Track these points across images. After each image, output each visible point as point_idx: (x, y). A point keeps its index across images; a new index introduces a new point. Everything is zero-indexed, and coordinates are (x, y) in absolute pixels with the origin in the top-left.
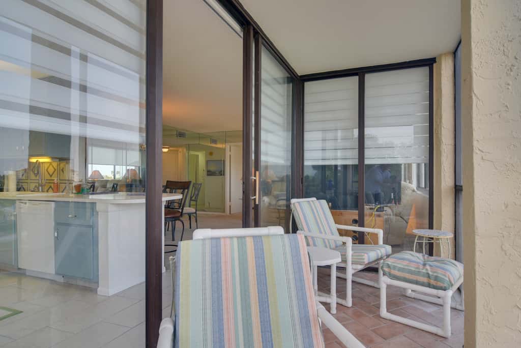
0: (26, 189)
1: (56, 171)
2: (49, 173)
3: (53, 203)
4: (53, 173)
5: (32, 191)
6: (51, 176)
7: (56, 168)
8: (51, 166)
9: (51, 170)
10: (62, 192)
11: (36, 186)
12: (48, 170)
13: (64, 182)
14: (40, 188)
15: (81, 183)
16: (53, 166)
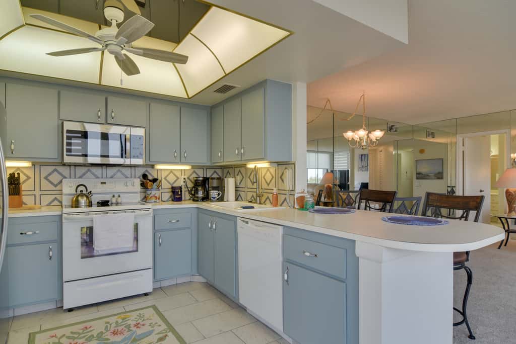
0: (243, 198)
1: (274, 179)
2: (265, 180)
3: (280, 227)
4: (271, 181)
5: (249, 202)
6: (268, 185)
7: (274, 175)
8: (268, 172)
9: (268, 177)
10: (281, 205)
11: (253, 196)
12: (265, 177)
13: (283, 192)
14: (258, 198)
15: (302, 195)
16: (270, 173)
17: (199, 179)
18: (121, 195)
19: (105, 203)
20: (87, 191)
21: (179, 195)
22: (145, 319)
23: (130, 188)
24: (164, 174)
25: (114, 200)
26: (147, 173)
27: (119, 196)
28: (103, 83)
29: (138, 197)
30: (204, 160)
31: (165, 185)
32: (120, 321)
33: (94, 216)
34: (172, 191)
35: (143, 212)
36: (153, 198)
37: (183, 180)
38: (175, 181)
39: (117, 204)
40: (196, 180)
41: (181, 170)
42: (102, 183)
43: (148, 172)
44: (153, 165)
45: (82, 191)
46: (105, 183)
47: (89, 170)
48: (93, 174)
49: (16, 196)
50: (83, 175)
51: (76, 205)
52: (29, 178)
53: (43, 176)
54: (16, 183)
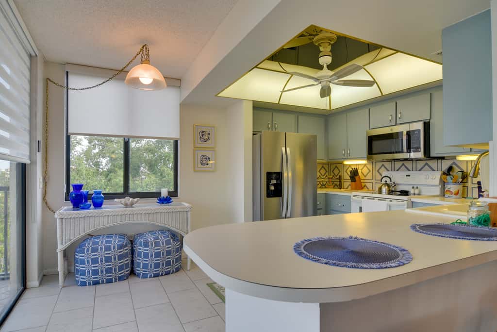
18: (419, 187)
19: (405, 193)
20: (391, 181)
23: (430, 182)
25: (412, 191)
27: (417, 188)
28: (384, 94)
29: (437, 191)
34: (478, 187)
42: (407, 176)
44: (456, 157)
45: (386, 181)
46: (409, 176)
47: (403, 165)
48: (406, 167)
49: (354, 183)
50: (400, 168)
51: (380, 192)
52: (370, 171)
53: (376, 170)
54: (354, 174)
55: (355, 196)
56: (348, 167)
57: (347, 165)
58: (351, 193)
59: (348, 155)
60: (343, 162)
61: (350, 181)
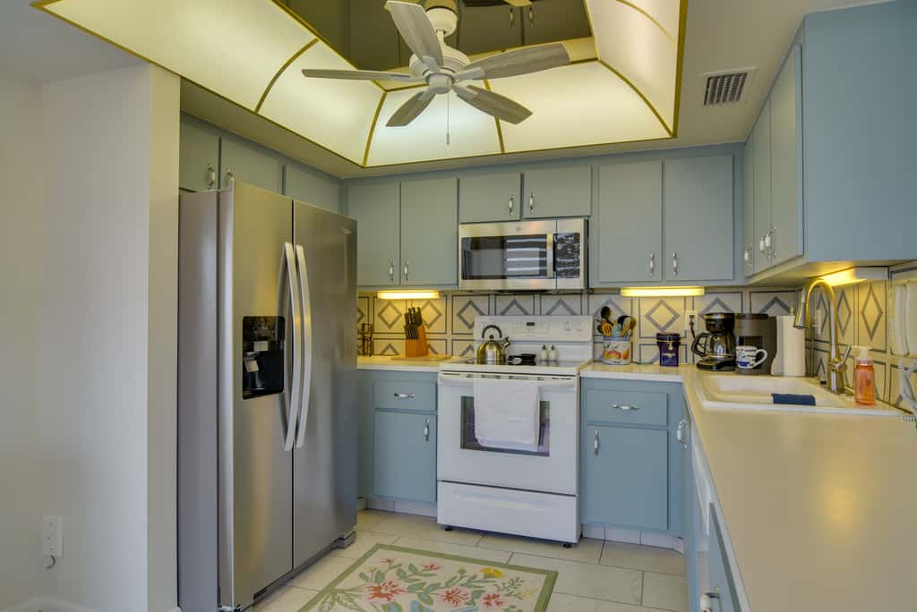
1: (883, 317)
2: (866, 323)
4: (876, 324)
5: (822, 382)
6: (871, 335)
8: (872, 298)
9: (872, 312)
12: (866, 314)
14: (833, 374)
16: (876, 300)
17: (714, 317)
18: (555, 346)
19: (529, 360)
20: (501, 336)
21: (670, 352)
22: (516, 592)
23: (574, 336)
24: (646, 308)
25: (543, 355)
26: (609, 306)
27: (553, 348)
29: (588, 352)
30: (724, 275)
31: (648, 330)
32: (481, 576)
33: (476, 379)
34: (659, 344)
35: (560, 382)
36: (613, 355)
37: (687, 320)
38: (670, 323)
39: (548, 362)
40: (707, 320)
41: (685, 298)
42: (528, 324)
43: (612, 303)
44: (619, 290)
45: (492, 337)
46: (533, 324)
47: (514, 302)
48: (521, 308)
49: (414, 341)
50: (508, 309)
51: (482, 359)
52: (440, 315)
53: (456, 312)
54: (414, 322)
55: (447, 372)
56: (385, 304)
57: (385, 300)
58: (438, 366)
59: (403, 278)
60: (377, 294)
61: (404, 336)
